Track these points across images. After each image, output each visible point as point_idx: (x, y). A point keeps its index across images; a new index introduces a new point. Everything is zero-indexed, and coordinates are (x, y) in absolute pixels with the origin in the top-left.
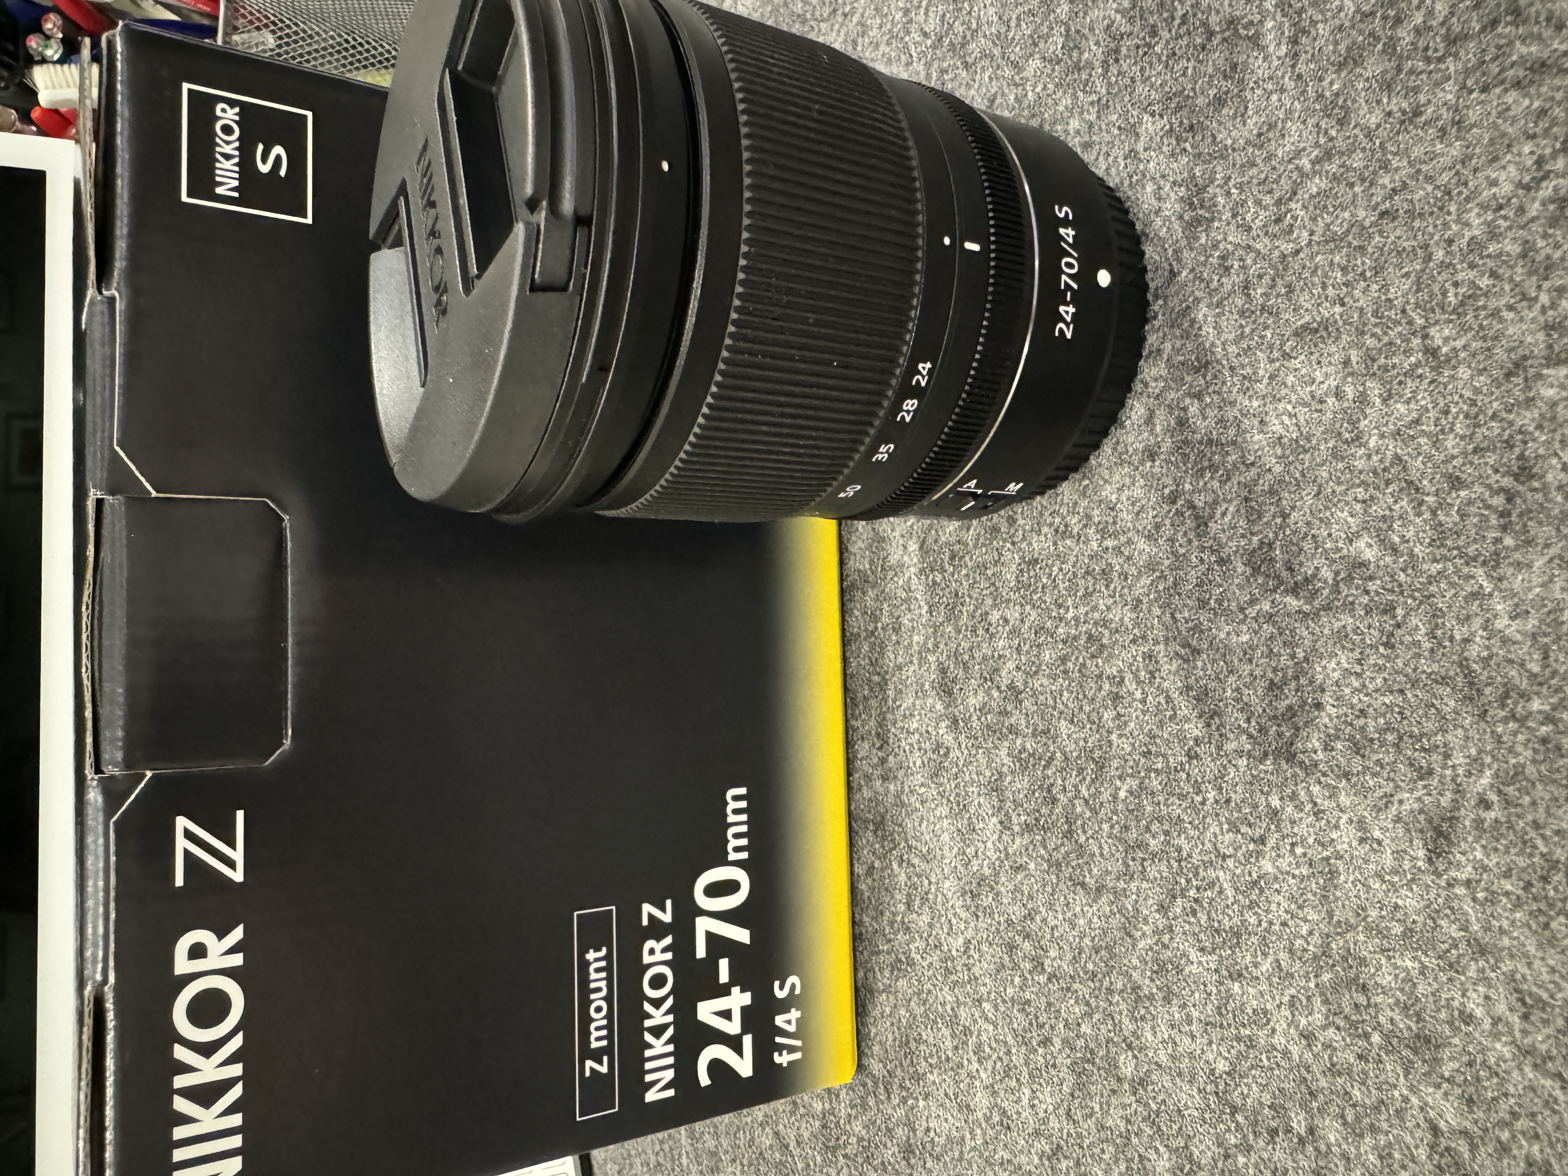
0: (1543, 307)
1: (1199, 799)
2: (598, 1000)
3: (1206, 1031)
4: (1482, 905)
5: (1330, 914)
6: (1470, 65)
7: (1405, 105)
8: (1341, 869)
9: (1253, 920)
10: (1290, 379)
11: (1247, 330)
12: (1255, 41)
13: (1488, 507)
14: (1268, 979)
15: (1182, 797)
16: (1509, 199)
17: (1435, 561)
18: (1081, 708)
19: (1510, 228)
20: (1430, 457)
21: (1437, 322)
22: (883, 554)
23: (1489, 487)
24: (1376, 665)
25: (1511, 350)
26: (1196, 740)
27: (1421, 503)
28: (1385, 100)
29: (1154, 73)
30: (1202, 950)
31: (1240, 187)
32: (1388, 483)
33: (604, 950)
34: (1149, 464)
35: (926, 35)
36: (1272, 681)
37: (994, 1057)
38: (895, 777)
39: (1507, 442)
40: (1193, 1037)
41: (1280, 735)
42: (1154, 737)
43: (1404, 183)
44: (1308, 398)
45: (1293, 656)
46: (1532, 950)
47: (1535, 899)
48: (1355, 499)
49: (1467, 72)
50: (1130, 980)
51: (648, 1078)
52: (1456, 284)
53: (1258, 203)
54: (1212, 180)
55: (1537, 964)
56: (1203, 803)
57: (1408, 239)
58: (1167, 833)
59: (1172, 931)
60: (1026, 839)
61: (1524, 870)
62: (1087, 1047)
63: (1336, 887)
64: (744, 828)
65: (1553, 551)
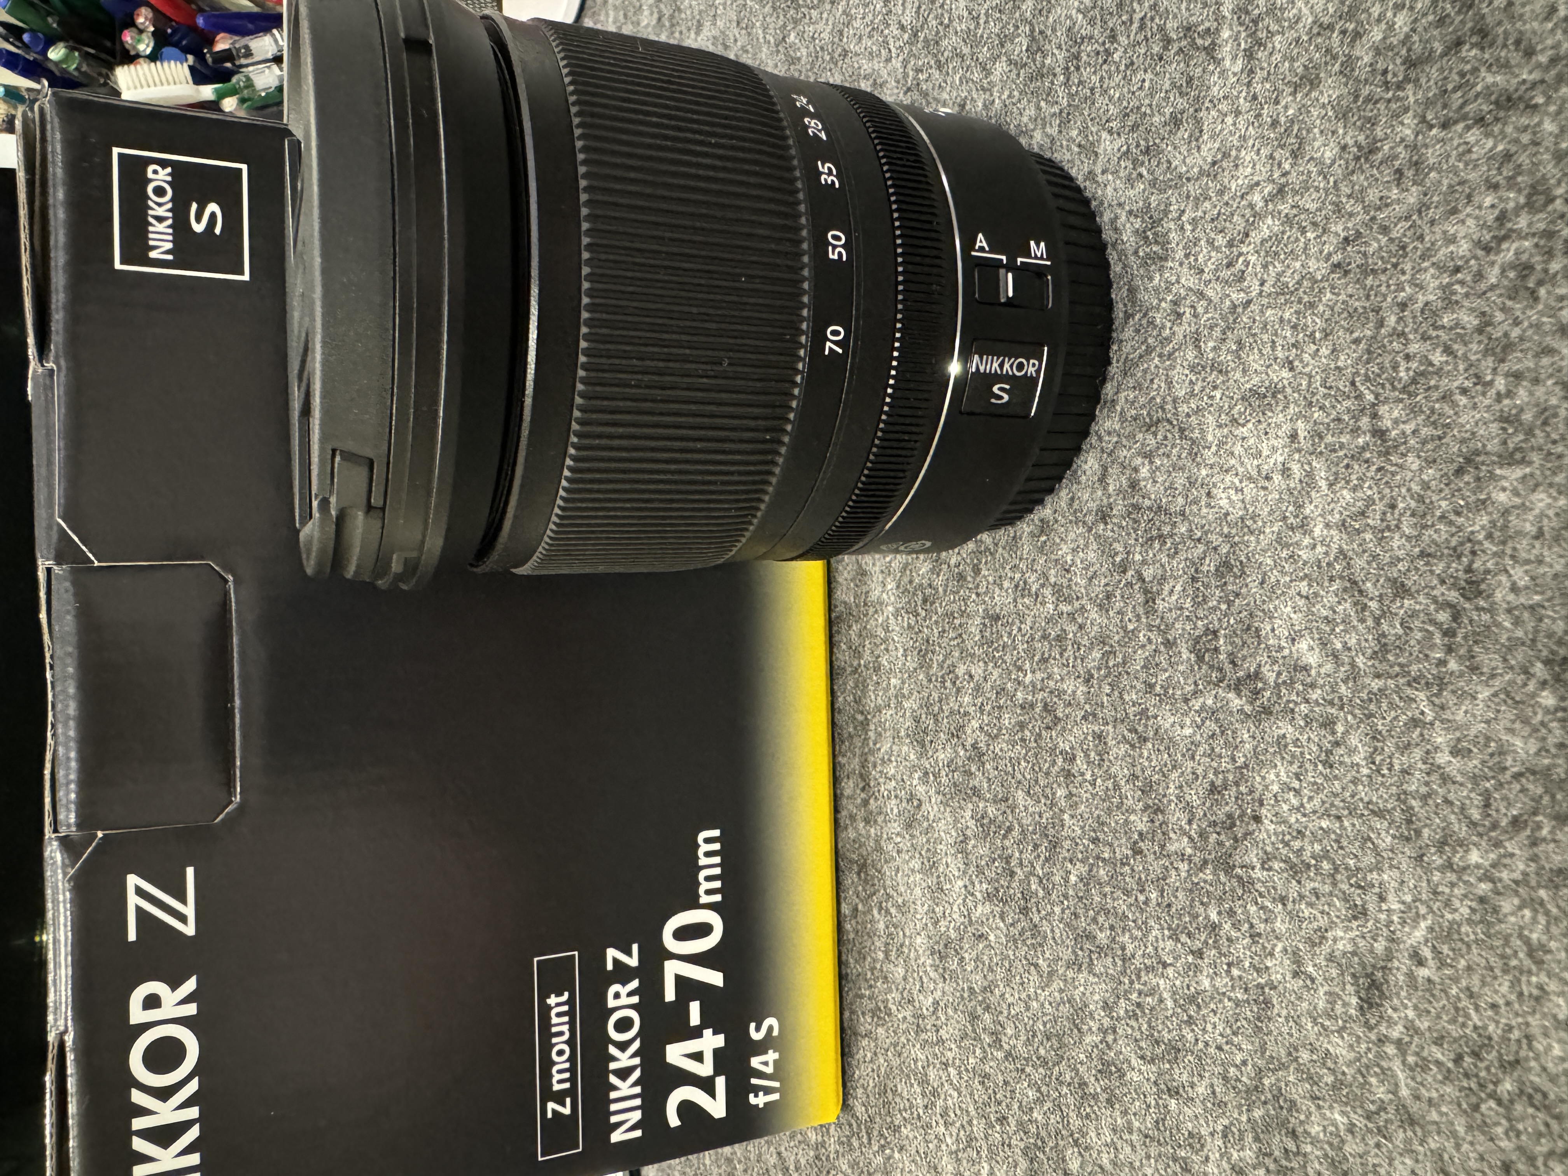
0: (1498, 394)
1: (1142, 898)
2: (560, 1043)
3: (1144, 1143)
4: (1412, 1069)
5: (1263, 1048)
6: (1430, 95)
7: (1361, 138)
8: (1275, 1001)
9: (1190, 1037)
10: (1238, 449)
11: (1197, 389)
12: (1210, 51)
13: (1432, 622)
14: (1202, 1102)
15: (1127, 893)
16: (1467, 262)
17: (1378, 676)
18: (1036, 781)
19: (1467, 295)
20: (1375, 557)
21: (1386, 401)
22: (865, 589)
23: (1435, 600)
24: (1315, 783)
25: (1463, 441)
26: (1141, 834)
27: (1365, 607)
28: (1341, 131)
29: (1113, 84)
30: (1142, 1058)
31: (1194, 222)
32: (1332, 579)
33: (566, 994)
34: (1102, 526)
35: (902, 28)
36: (1212, 783)
37: (958, 1125)
38: (876, 821)
39: (1455, 549)
40: (1133, 1147)
41: (1220, 844)
42: (1103, 824)
43: (1357, 231)
44: (1254, 473)
45: (1233, 759)
46: (1461, 1130)
47: (1467, 1075)
48: (1299, 594)
49: (1428, 103)
50: (1077, 1074)
51: (614, 1119)
52: (1408, 357)
53: (1211, 243)
54: (1166, 212)
55: (1466, 1147)
56: (1147, 902)
57: (1359, 299)
58: (1112, 928)
59: (1115, 1032)
60: (988, 908)
61: (1455, 1040)
62: (1038, 1134)
63: (1270, 1019)
64: (717, 871)
65: (1497, 683)
